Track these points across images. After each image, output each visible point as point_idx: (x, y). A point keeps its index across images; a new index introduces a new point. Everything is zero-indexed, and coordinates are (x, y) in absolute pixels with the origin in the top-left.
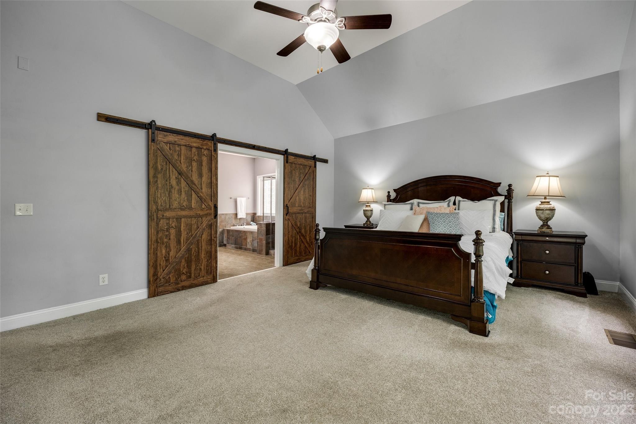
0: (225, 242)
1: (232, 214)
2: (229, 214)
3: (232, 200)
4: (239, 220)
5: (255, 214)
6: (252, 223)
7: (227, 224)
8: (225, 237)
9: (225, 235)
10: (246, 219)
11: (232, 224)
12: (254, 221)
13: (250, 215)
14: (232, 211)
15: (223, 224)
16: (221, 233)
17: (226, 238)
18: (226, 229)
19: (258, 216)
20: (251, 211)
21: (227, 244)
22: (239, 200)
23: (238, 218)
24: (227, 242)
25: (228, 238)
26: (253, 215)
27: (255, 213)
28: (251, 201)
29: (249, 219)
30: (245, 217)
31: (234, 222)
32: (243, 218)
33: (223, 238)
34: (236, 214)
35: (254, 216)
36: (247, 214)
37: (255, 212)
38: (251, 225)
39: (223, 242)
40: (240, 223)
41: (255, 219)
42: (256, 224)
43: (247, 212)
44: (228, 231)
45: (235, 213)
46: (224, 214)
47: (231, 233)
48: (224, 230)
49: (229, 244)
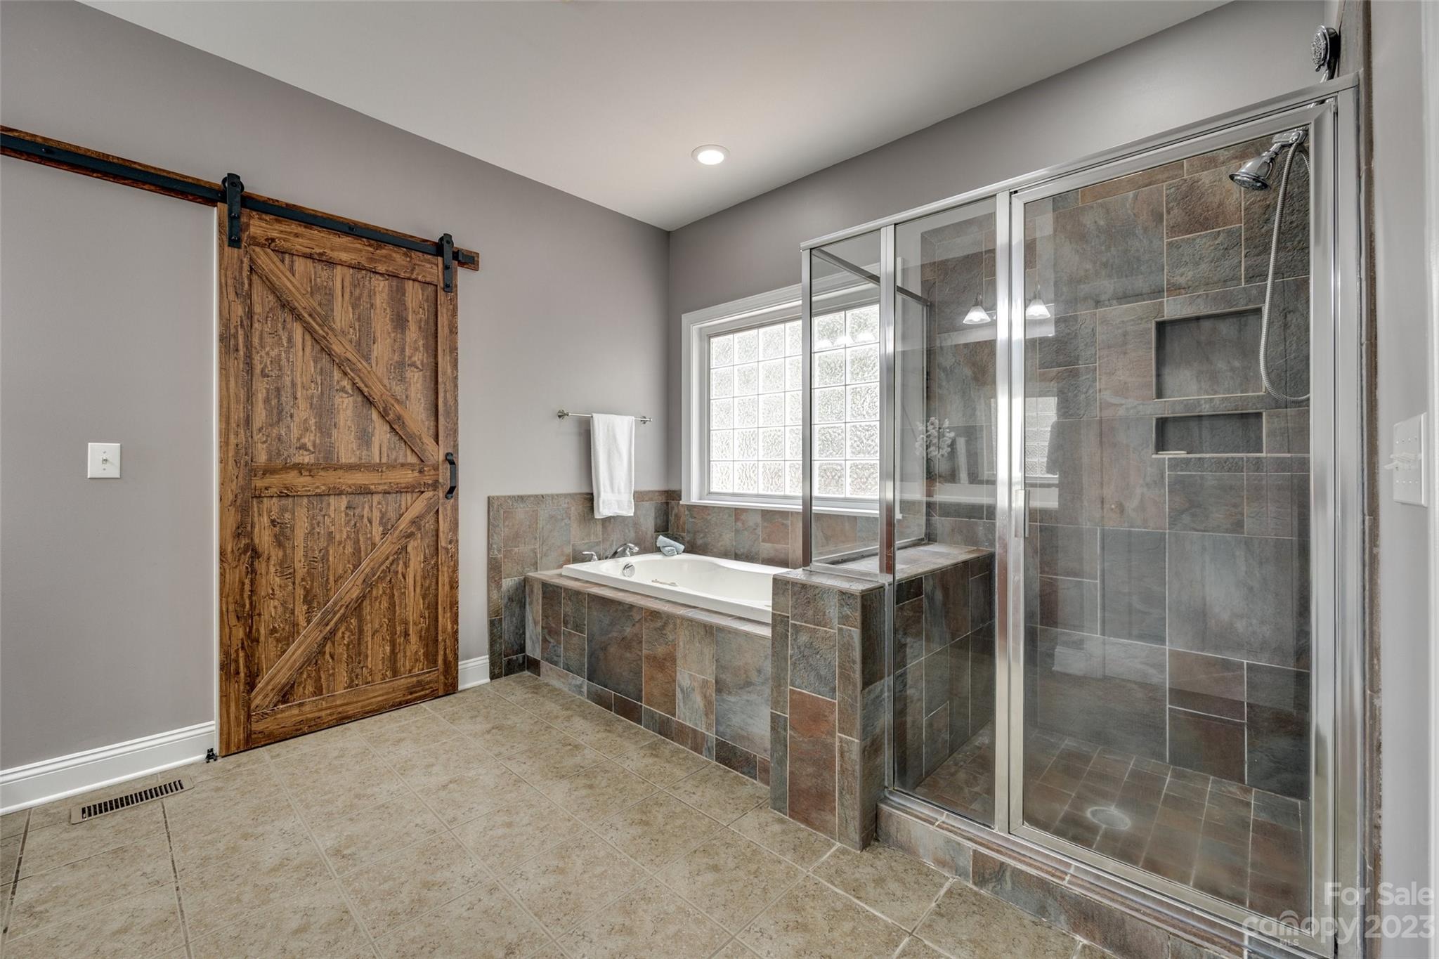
0: (533, 650)
1: (566, 496)
2: (552, 496)
3: (568, 426)
4: (599, 528)
5: (670, 497)
6: (662, 540)
7: (545, 548)
8: (536, 623)
9: (534, 611)
10: (634, 522)
11: (568, 550)
12: (667, 529)
13: (651, 499)
14: (565, 483)
15: (524, 549)
16: (511, 599)
17: (539, 629)
18: (537, 579)
19: (691, 508)
20: (653, 484)
21: (545, 666)
22: (600, 423)
23: (597, 516)
24: (543, 650)
25: (550, 631)
26: (662, 499)
27: (674, 492)
28: (653, 431)
29: (649, 523)
30: (629, 512)
31: (576, 535)
32: (618, 517)
33: (524, 627)
34: (589, 500)
35: (667, 503)
36: (639, 497)
37: (673, 487)
38: (658, 550)
39: (522, 649)
40: (604, 540)
41: (672, 518)
42: (682, 547)
43: (638, 489)
44: (552, 593)
45: (585, 490)
46: (529, 496)
47: (567, 608)
48: (526, 581)
49: (556, 663)
